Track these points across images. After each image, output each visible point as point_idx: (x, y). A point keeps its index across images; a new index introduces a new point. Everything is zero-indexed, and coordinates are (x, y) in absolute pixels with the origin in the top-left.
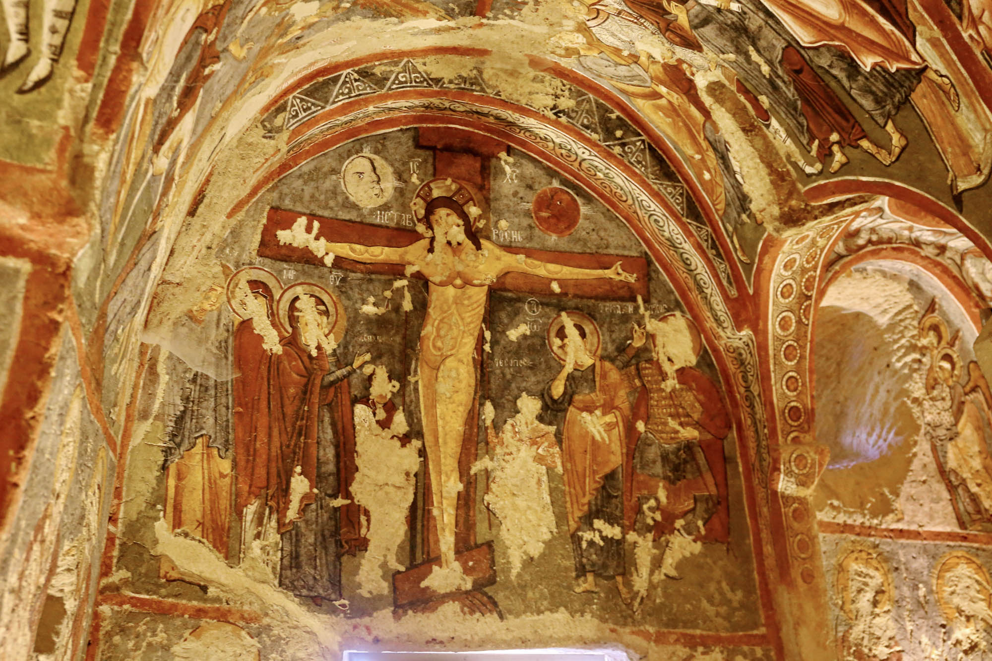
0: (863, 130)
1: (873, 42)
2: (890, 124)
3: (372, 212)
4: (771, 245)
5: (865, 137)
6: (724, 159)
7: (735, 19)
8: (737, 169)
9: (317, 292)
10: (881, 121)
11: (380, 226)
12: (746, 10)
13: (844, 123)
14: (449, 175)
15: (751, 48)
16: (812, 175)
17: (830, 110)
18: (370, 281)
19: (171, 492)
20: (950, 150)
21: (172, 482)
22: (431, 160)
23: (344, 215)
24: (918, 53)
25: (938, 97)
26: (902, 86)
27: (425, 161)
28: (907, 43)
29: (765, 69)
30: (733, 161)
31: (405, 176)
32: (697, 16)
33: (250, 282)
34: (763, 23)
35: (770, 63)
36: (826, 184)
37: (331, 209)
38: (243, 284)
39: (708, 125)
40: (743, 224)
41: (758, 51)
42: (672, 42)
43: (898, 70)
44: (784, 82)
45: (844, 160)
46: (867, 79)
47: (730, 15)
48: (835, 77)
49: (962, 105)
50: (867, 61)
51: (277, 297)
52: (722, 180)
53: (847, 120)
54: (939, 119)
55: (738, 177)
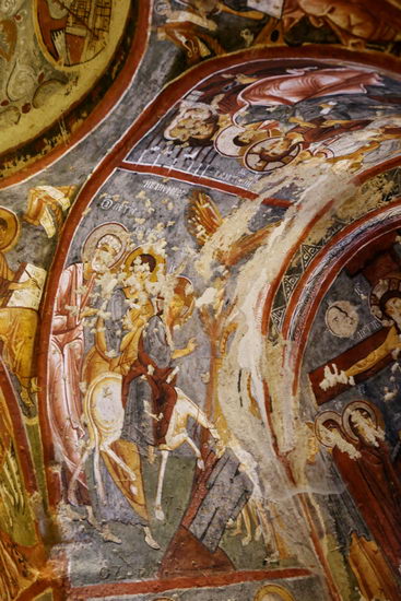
3: (355, 334)
9: (358, 405)
11: (364, 340)
14: (379, 278)
18: (379, 377)
19: (358, 575)
21: (354, 569)
22: (363, 278)
23: (343, 350)
27: (361, 282)
31: (357, 300)
33: (323, 424)
37: (335, 351)
38: (322, 428)
51: (340, 423)
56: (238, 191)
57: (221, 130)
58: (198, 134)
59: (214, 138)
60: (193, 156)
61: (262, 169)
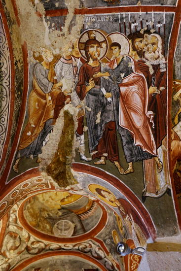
0: (119, 159)
1: (144, 139)
2: (131, 163)
4: (35, 172)
5: (118, 161)
6: (44, 134)
7: (105, 102)
8: (46, 140)
10: (128, 161)
12: (112, 103)
13: (113, 153)
15: (100, 113)
16: (83, 160)
17: (111, 146)
20: (148, 182)
24: (157, 151)
25: (154, 166)
26: (143, 156)
28: (155, 147)
29: (98, 121)
30: (48, 136)
32: (94, 91)
34: (113, 110)
35: (102, 121)
36: (87, 166)
39: (51, 120)
40: (29, 158)
41: (101, 115)
42: (76, 90)
43: (146, 151)
44: (101, 129)
45: (104, 163)
46: (133, 147)
47: (105, 100)
48: (122, 140)
49: (162, 172)
50: (137, 143)
52: (35, 139)
53: (115, 153)
54: (150, 172)
55: (44, 143)
56: (90, 12)
57: (131, 49)
58: (141, 42)
59: (130, 41)
60: (133, 26)
61: (89, 33)
